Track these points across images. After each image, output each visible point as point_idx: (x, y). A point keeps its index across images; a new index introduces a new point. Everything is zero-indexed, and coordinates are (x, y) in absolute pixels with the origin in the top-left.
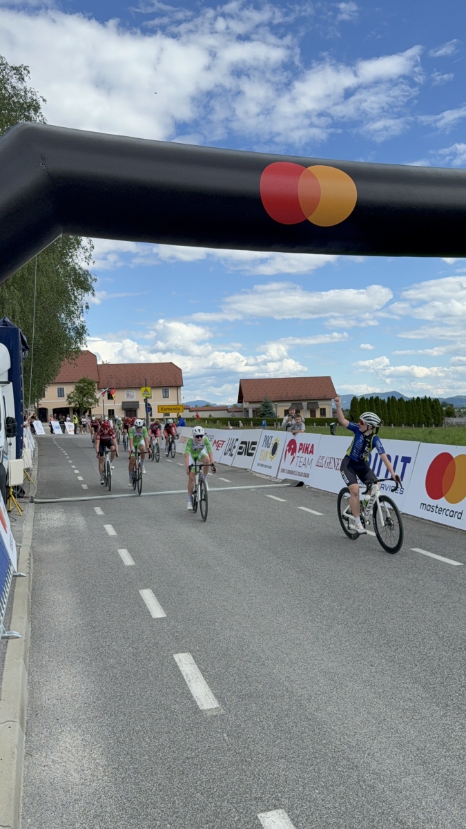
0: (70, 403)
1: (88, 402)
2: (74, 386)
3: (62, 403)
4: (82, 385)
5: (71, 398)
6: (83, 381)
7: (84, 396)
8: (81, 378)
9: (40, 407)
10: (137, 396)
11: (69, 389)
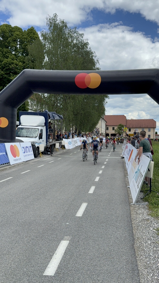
0: (115, 132)
1: (121, 132)
2: (117, 126)
3: (113, 132)
4: (120, 126)
5: (116, 131)
6: (120, 125)
7: (120, 130)
8: (119, 124)
9: (106, 133)
10: (139, 131)
11: (116, 128)
